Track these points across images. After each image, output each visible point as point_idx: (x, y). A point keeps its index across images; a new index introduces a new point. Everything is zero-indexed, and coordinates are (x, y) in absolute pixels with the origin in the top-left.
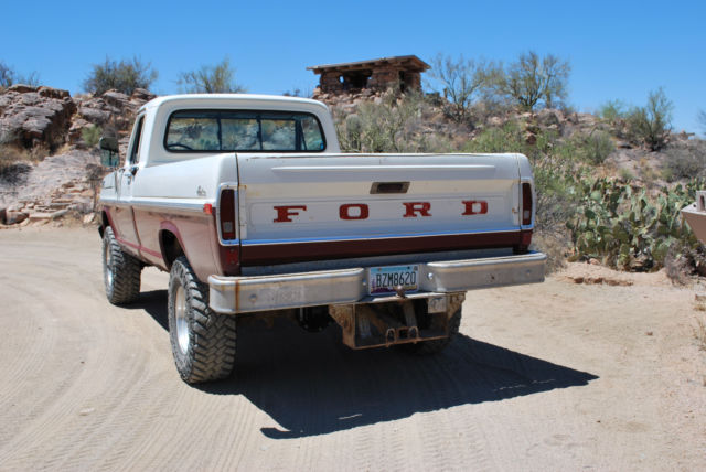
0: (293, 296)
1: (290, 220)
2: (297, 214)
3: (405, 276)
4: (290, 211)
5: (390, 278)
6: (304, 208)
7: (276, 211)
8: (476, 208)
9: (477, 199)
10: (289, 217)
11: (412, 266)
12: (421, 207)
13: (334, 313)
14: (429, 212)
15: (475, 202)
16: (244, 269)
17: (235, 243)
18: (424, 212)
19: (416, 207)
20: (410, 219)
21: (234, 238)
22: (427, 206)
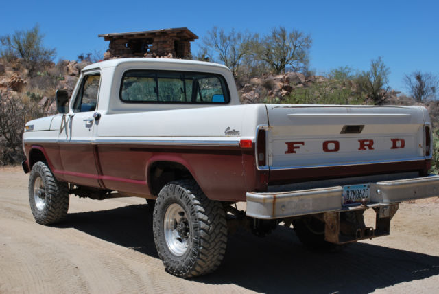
0: (306, 206)
1: (295, 152)
2: (298, 147)
3: (362, 192)
4: (295, 145)
5: (354, 194)
6: (303, 143)
7: (287, 146)
8: (399, 144)
9: (399, 138)
10: (295, 150)
11: (366, 184)
12: (368, 143)
13: (326, 218)
14: (373, 146)
15: (398, 140)
16: (269, 187)
17: (265, 168)
18: (370, 148)
19: (365, 143)
20: (362, 151)
21: (265, 165)
22: (372, 142)
